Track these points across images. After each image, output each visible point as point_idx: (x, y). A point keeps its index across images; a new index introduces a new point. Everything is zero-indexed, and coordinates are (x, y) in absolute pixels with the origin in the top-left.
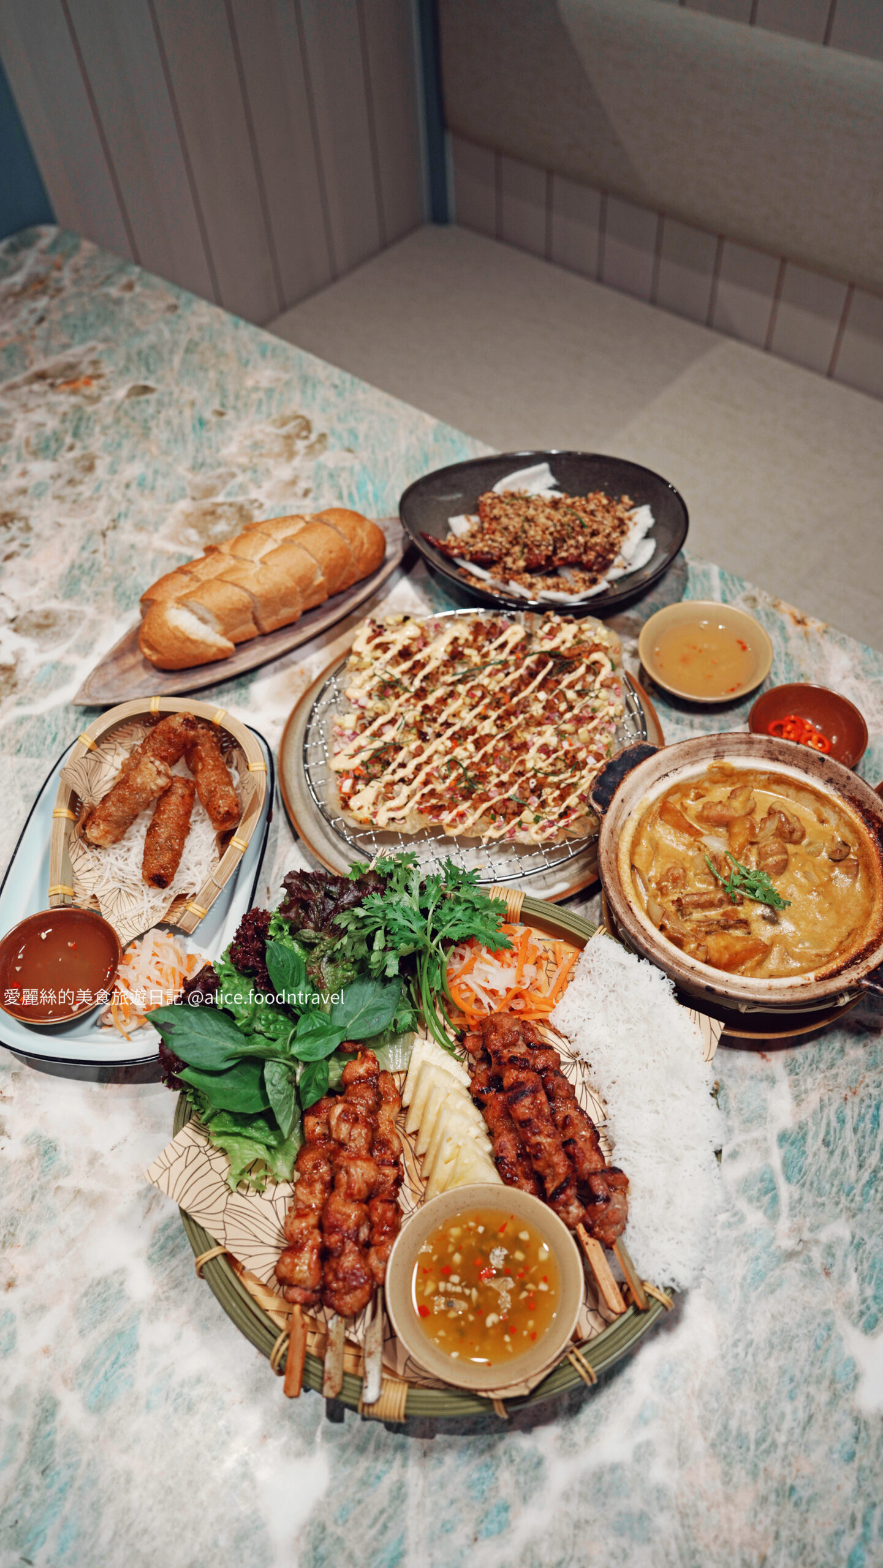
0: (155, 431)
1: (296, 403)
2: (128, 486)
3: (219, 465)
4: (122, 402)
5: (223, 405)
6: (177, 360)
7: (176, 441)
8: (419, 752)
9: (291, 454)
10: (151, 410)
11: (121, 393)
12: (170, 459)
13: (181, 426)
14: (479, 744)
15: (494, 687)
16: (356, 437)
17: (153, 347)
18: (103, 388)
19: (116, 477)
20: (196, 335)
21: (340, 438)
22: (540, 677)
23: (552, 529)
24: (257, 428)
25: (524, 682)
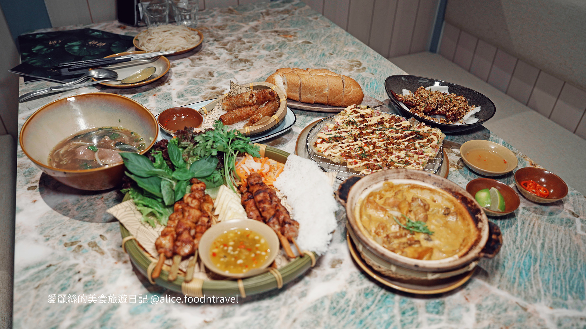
0: (307, 53)
1: (359, 58)
2: (290, 63)
3: (324, 66)
4: (300, 44)
5: (333, 52)
6: (323, 38)
7: (313, 57)
8: (352, 142)
9: (351, 70)
10: (308, 48)
11: (300, 41)
12: (308, 61)
13: (316, 54)
14: (374, 147)
15: (390, 135)
16: (376, 71)
17: (316, 34)
18: (295, 39)
19: (288, 60)
20: (333, 34)
21: (371, 70)
22: (408, 138)
23: (439, 99)
24: (342, 60)
25: (402, 138)
